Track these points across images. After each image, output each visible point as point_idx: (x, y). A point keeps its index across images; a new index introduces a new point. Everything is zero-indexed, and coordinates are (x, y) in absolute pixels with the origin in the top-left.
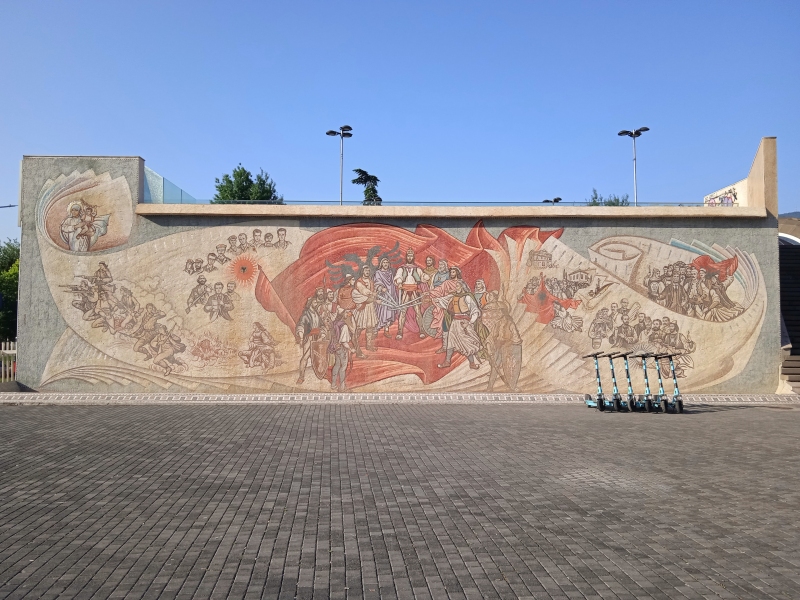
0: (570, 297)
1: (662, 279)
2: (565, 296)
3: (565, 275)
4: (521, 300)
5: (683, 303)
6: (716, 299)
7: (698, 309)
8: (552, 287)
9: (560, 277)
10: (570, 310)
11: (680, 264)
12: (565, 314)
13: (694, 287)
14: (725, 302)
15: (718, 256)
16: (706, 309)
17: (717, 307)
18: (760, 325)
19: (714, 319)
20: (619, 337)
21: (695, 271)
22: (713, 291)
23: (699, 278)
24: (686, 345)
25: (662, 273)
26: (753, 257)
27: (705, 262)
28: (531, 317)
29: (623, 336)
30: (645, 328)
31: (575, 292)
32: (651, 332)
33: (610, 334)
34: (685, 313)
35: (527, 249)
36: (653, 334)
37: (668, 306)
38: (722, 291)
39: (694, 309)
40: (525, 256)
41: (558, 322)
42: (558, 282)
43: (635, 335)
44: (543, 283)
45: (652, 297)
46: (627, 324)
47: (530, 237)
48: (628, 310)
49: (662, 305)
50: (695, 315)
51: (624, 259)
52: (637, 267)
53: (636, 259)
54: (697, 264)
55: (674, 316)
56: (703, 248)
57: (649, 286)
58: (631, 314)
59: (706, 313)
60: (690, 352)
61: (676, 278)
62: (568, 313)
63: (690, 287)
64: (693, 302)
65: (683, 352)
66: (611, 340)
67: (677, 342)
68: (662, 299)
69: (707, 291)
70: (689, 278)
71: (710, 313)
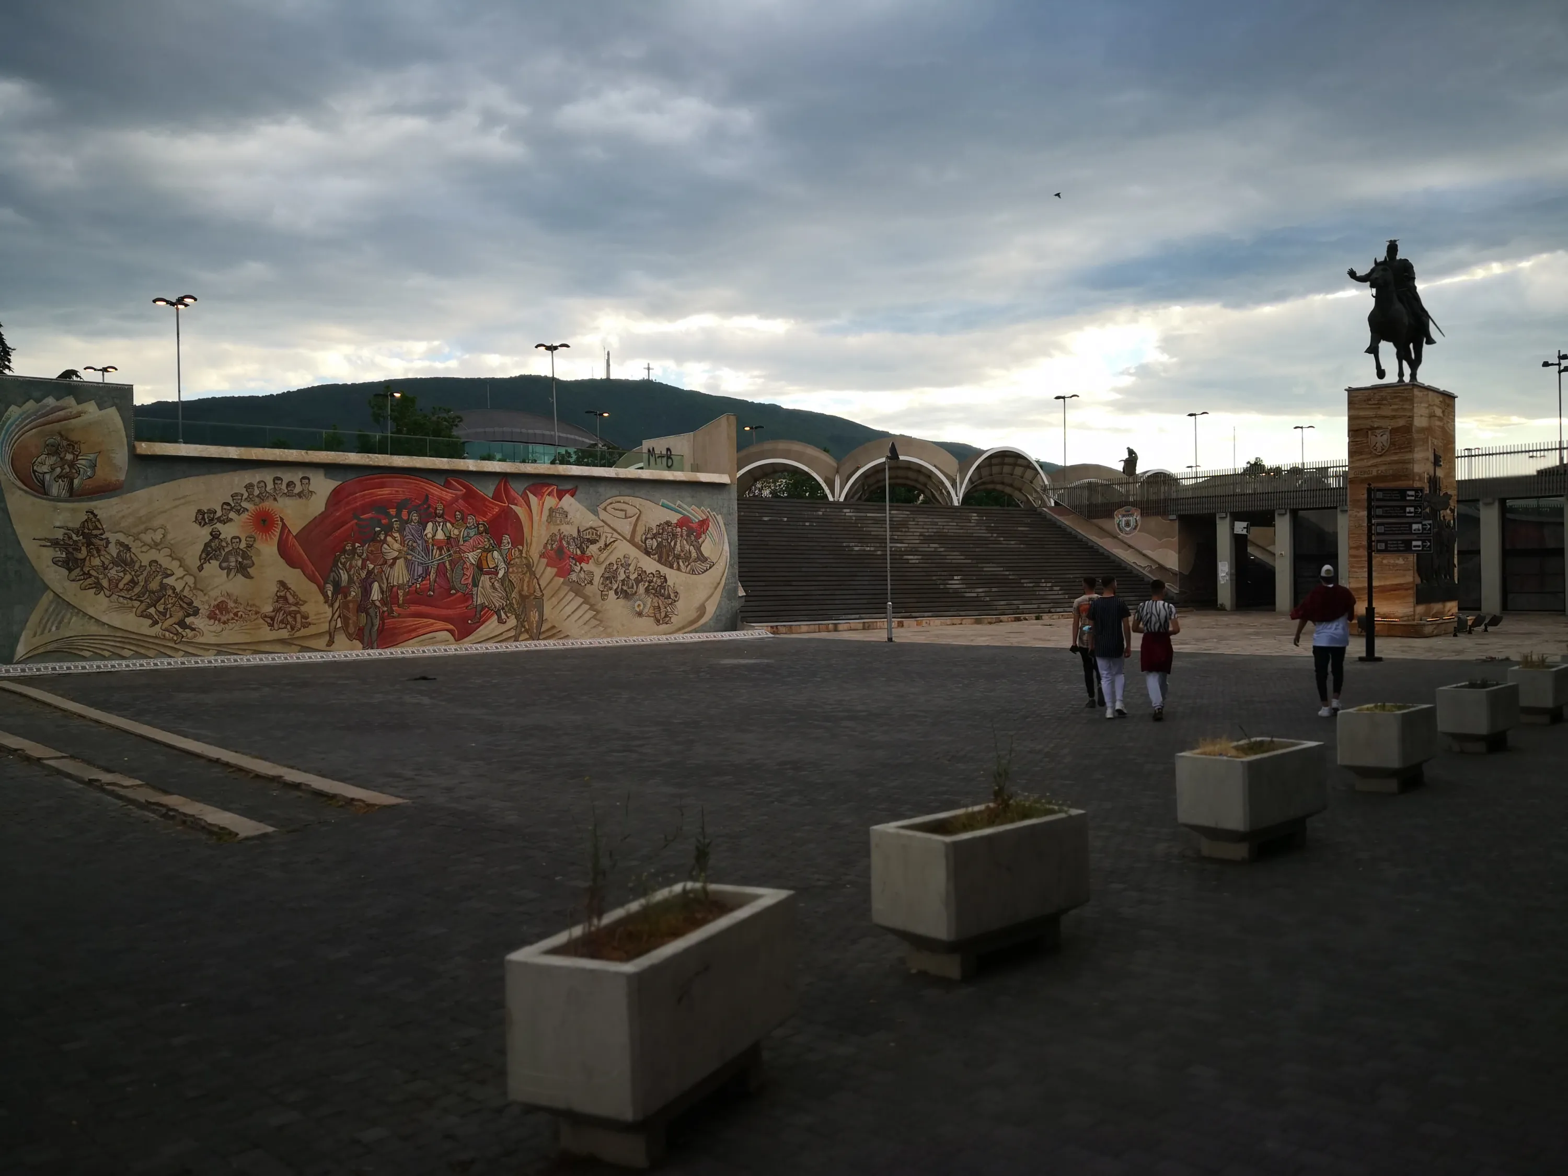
0: (583, 552)
1: (654, 536)
2: (579, 552)
3: (579, 531)
4: (542, 556)
5: (670, 558)
6: (694, 554)
7: (681, 563)
8: (568, 543)
9: (575, 534)
10: (583, 565)
11: (668, 523)
12: (579, 568)
13: (678, 543)
14: (702, 558)
15: (696, 517)
16: (687, 563)
17: (695, 561)
18: (725, 574)
19: (693, 572)
20: (622, 589)
21: (679, 530)
22: (692, 547)
23: (682, 536)
24: (672, 596)
25: (655, 531)
26: (719, 518)
27: (684, 522)
28: (550, 571)
29: (625, 588)
30: (642, 580)
31: (587, 547)
32: (647, 584)
33: (615, 587)
34: (672, 567)
35: (547, 506)
36: (649, 586)
37: (659, 561)
38: (698, 549)
39: (678, 563)
40: (546, 513)
41: (574, 577)
42: (574, 539)
43: (635, 587)
44: (561, 540)
45: (648, 553)
46: (628, 577)
47: (549, 494)
48: (629, 565)
49: (655, 560)
50: (679, 569)
51: (626, 518)
52: (636, 525)
53: (635, 518)
54: (681, 524)
55: (665, 570)
56: (685, 510)
57: (645, 543)
58: (631, 568)
59: (687, 567)
60: (675, 601)
61: (665, 536)
62: (581, 568)
63: (675, 544)
64: (678, 557)
65: (670, 600)
66: (616, 593)
67: (666, 593)
68: (655, 555)
69: (687, 547)
70: (674, 536)
71: (689, 566)
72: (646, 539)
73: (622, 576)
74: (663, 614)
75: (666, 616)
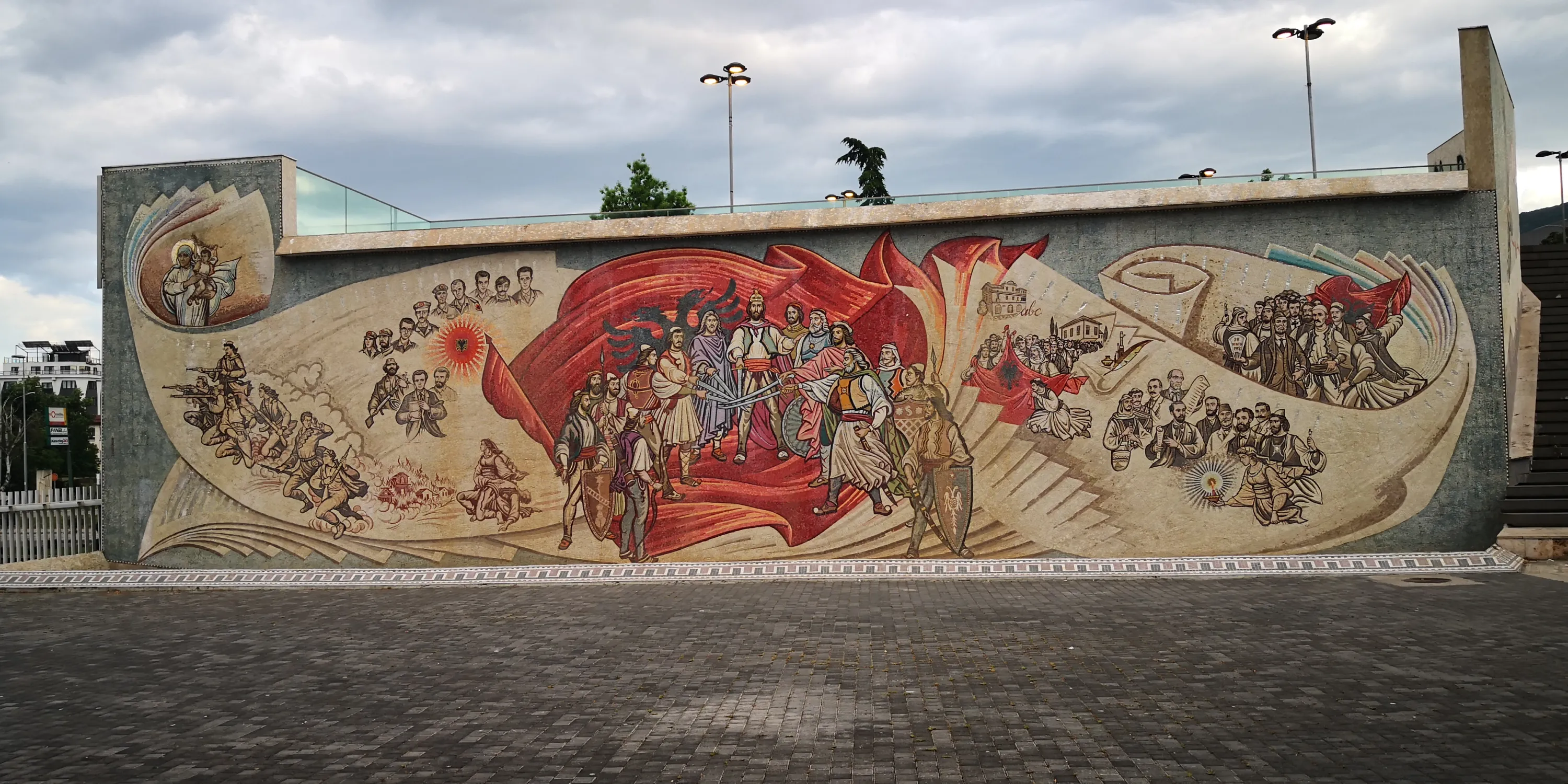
0: (1064, 370)
1: (1250, 328)
2: (1054, 371)
3: (1053, 327)
4: (969, 380)
5: (1298, 374)
6: (1366, 362)
7: (1328, 383)
8: (1028, 353)
9: (1045, 334)
10: (1064, 396)
11: (1289, 297)
12: (1055, 404)
13: (1319, 340)
14: (1385, 368)
15: (1370, 278)
16: (1346, 385)
17: (1369, 377)
18: (1462, 414)
19: (1363, 402)
20: (1165, 445)
21: (1320, 308)
22: (1359, 348)
23: (1329, 322)
24: (1305, 458)
25: (1251, 316)
26: (1441, 273)
27: (1339, 289)
28: (988, 411)
29: (1173, 443)
30: (1219, 425)
31: (1075, 359)
32: (1232, 434)
33: (1146, 441)
34: (1301, 393)
35: (977, 281)
37: (1267, 381)
38: (1379, 346)
39: (1320, 385)
40: (976, 294)
41: (1042, 421)
42: (1041, 344)
43: (1200, 440)
44: (1011, 346)
45: (1232, 364)
46: (1181, 419)
47: (982, 258)
48: (1184, 393)
49: (1254, 379)
50: (1323, 397)
51: (1172, 290)
52: (1199, 306)
53: (1197, 291)
54: (1324, 295)
55: (1279, 401)
56: (1336, 262)
57: (1226, 343)
58: (1190, 399)
59: (1346, 392)
60: (1313, 472)
61: (1280, 324)
62: (1061, 402)
63: (1310, 342)
64: (1319, 371)
65: (1299, 471)
66: (1150, 452)
67: (1288, 452)
68: (1253, 367)
69: (1346, 347)
70: (1308, 323)
71: (1354, 391)
72: (1228, 334)
73: (1164, 417)
74: (1279, 502)
75: (1288, 505)
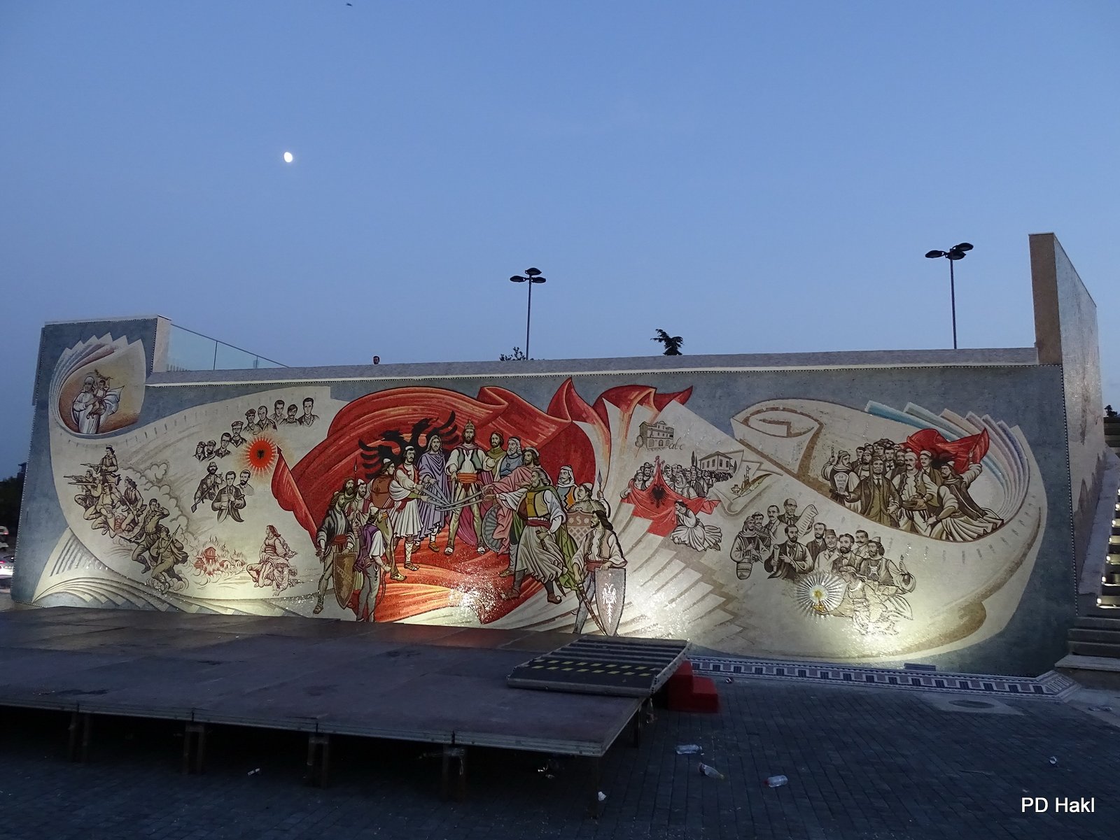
0: (702, 495)
1: (853, 468)
2: (693, 494)
3: (694, 460)
4: (626, 498)
5: (892, 509)
6: (950, 502)
7: (917, 517)
8: (673, 479)
9: (687, 465)
10: (701, 515)
12: (693, 521)
13: (911, 481)
15: (952, 431)
16: (933, 519)
17: (952, 515)
19: (948, 536)
20: (781, 561)
21: (911, 455)
22: (944, 490)
23: (919, 467)
24: (897, 579)
25: (854, 458)
26: (1016, 432)
27: (927, 440)
28: (641, 524)
29: (787, 559)
30: (825, 547)
31: (710, 486)
32: (836, 555)
33: (765, 556)
34: (896, 525)
35: (637, 420)
36: (840, 559)
37: (865, 512)
39: (911, 518)
40: (635, 431)
41: (682, 535)
42: (684, 472)
43: (809, 558)
44: (661, 473)
45: (838, 498)
46: (794, 540)
47: (641, 402)
48: (797, 519)
49: (855, 510)
50: (914, 529)
51: (789, 435)
52: (811, 448)
53: (810, 435)
54: (916, 444)
55: (875, 529)
56: (923, 417)
57: (832, 480)
58: (801, 524)
59: (933, 525)
60: (904, 591)
61: (879, 465)
62: (698, 521)
63: (903, 483)
64: (910, 507)
65: (892, 590)
66: (768, 566)
67: (883, 573)
68: (854, 501)
69: (933, 489)
70: (901, 467)
71: (939, 526)
72: (834, 472)
73: (780, 537)
74: (875, 615)
75: (882, 618)
